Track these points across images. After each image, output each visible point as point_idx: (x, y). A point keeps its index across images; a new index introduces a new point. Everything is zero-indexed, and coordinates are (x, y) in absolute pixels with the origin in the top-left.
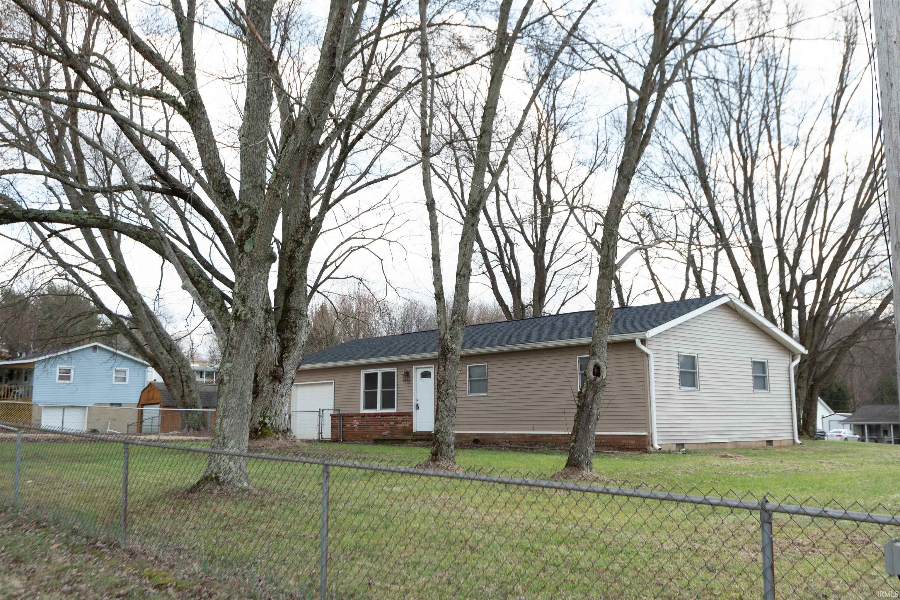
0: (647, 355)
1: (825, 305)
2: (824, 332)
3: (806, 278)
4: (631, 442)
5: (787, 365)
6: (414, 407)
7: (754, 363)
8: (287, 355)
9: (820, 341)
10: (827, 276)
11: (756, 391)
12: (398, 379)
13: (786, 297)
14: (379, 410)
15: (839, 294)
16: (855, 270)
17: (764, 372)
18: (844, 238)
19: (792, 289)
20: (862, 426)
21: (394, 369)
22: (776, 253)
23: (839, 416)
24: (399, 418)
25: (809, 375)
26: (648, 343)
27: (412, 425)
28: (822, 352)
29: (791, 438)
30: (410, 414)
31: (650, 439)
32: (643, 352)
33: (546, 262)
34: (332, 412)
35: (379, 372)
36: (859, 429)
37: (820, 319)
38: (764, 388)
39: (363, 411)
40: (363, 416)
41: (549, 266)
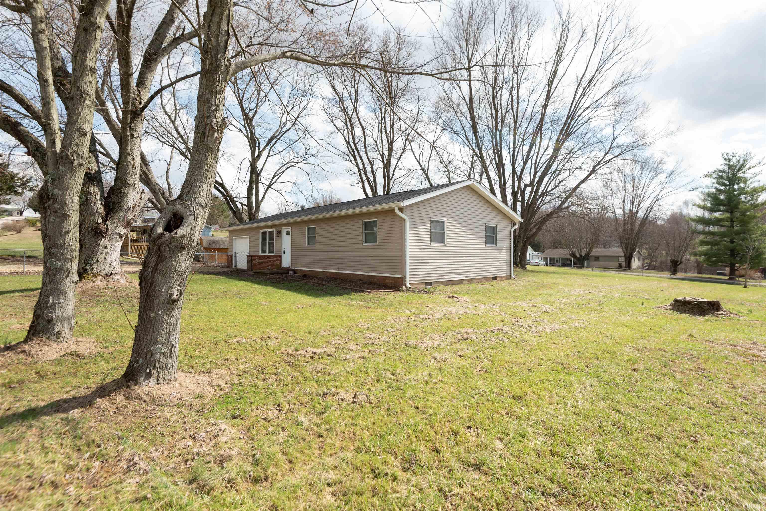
0: (404, 220)
1: (535, 199)
2: (534, 213)
3: (526, 186)
4: (392, 281)
5: (509, 229)
6: (282, 252)
7: (487, 227)
8: (112, 215)
9: (531, 218)
10: (538, 182)
11: (488, 245)
12: (275, 235)
13: (515, 194)
14: (267, 254)
15: (543, 195)
16: (553, 180)
17: (494, 234)
18: (550, 158)
19: (518, 190)
20: (547, 258)
21: (273, 229)
22: (511, 172)
23: (537, 254)
24: (275, 259)
25: (524, 235)
26: (405, 211)
27: (280, 263)
28: (532, 223)
29: (509, 275)
30: (280, 257)
31: (404, 280)
32: (401, 218)
33: (391, 175)
34: (248, 254)
35: (267, 230)
36: (546, 259)
37: (532, 205)
38: (494, 244)
39: (261, 254)
40: (260, 256)
41: (392, 177)
